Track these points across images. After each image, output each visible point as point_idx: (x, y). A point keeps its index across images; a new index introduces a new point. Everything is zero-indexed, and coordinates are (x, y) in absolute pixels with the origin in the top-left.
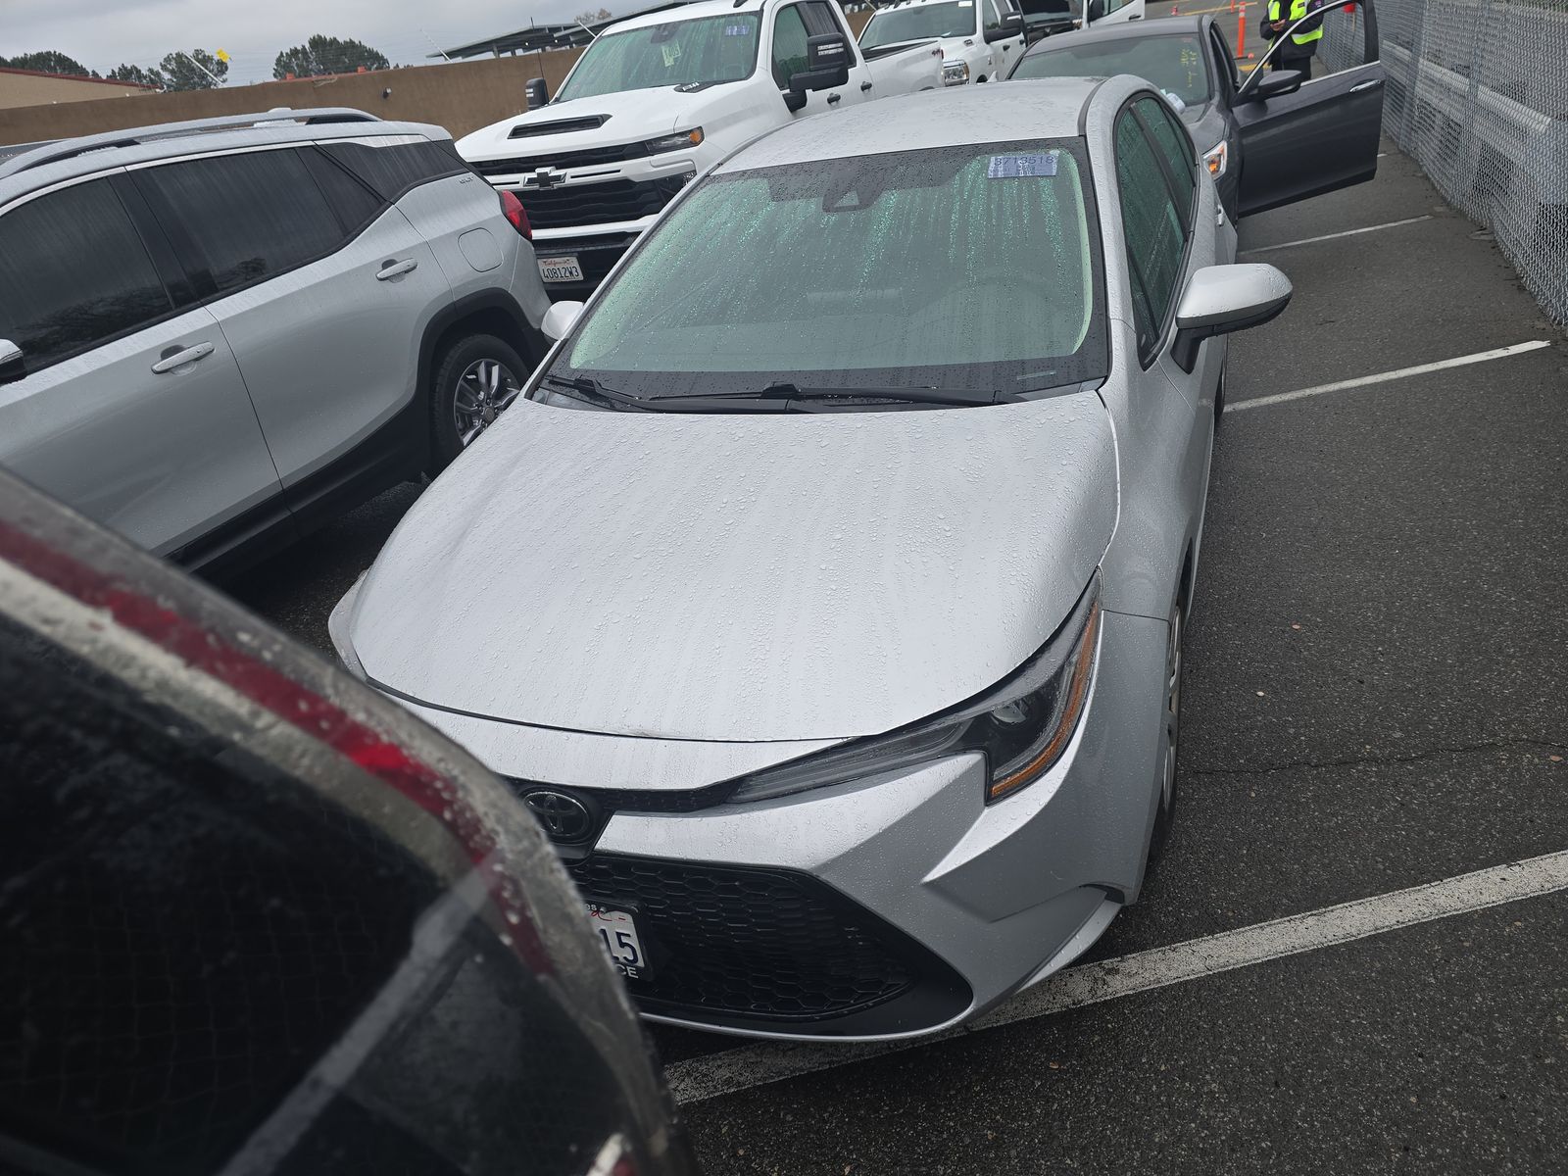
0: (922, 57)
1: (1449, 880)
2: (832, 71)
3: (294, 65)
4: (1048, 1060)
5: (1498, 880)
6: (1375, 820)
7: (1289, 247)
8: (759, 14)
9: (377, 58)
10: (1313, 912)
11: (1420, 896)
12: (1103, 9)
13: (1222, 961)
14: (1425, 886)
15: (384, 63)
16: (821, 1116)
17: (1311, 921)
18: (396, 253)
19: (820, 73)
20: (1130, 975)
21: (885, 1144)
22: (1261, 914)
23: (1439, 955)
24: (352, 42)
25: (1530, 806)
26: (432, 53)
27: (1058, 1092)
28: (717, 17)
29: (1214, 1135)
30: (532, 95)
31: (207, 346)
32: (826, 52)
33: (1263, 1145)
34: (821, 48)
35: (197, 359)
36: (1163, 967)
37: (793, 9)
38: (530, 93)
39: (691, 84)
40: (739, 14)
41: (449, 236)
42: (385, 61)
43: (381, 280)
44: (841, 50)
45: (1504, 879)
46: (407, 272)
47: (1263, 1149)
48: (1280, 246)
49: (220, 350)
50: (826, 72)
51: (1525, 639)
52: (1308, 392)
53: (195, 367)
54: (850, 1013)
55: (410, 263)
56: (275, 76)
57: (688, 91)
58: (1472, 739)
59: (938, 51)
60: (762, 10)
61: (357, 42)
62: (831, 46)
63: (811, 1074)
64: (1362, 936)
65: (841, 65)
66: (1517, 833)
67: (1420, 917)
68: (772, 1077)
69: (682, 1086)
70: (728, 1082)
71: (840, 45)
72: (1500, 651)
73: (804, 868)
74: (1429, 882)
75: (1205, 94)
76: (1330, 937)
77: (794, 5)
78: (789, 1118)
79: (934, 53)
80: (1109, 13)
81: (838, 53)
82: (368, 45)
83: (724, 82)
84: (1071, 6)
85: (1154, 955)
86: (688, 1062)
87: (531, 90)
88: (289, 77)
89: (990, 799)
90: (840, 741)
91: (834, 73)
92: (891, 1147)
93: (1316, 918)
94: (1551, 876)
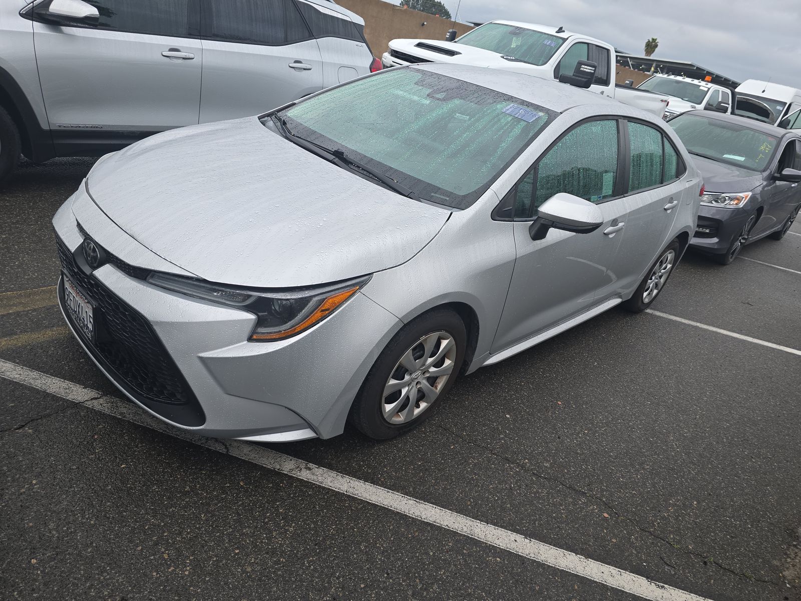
0: (654, 100)
1: (491, 526)
2: (583, 79)
3: (411, 3)
4: (242, 480)
5: (513, 540)
6: (491, 486)
7: (773, 267)
8: (565, 40)
9: (447, 14)
10: (417, 500)
11: (471, 523)
12: (788, 125)
13: (356, 492)
14: (478, 521)
15: (449, 18)
16: (138, 444)
17: (411, 502)
18: (304, 60)
19: (577, 78)
20: (313, 474)
21: (148, 467)
22: (394, 487)
23: (447, 547)
24: (440, 3)
25: (568, 524)
26: (469, 21)
27: (231, 492)
28: (545, 34)
29: (268, 544)
30: (448, 36)
31: (191, 56)
32: (585, 70)
33: (282, 560)
34: (583, 66)
35: (184, 58)
36: (330, 479)
37: (586, 46)
38: (448, 35)
39: (510, 57)
40: (555, 36)
41: (335, 64)
42: (450, 17)
43: (290, 67)
44: (593, 71)
45: (516, 541)
46: (305, 69)
47: (279, 560)
48: (769, 265)
49: (197, 60)
50: (580, 79)
51: (661, 467)
52: (698, 324)
53: (180, 61)
54: (157, 401)
55: (309, 67)
56: (400, 4)
57: (506, 59)
58: (578, 486)
59: (666, 101)
60: (567, 39)
61: (442, 4)
62: (588, 68)
63: (153, 430)
64: (425, 520)
65: (589, 79)
66: (546, 529)
67: (459, 530)
68: (138, 422)
69: (105, 405)
70: (121, 414)
71: (594, 69)
72: (641, 464)
73: (149, 319)
74: (481, 521)
75: (762, 168)
76: (410, 512)
77: (588, 44)
78: (126, 438)
79: (662, 101)
80: (791, 129)
81: (590, 72)
82: (446, 7)
83: (529, 63)
84: (770, 116)
85: (333, 474)
86: (118, 399)
87: (449, 34)
88: (405, 7)
89: (250, 339)
90: (194, 276)
91: (583, 81)
92: (148, 470)
93: (415, 502)
94: (539, 553)
